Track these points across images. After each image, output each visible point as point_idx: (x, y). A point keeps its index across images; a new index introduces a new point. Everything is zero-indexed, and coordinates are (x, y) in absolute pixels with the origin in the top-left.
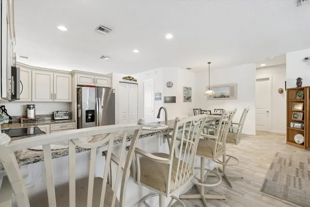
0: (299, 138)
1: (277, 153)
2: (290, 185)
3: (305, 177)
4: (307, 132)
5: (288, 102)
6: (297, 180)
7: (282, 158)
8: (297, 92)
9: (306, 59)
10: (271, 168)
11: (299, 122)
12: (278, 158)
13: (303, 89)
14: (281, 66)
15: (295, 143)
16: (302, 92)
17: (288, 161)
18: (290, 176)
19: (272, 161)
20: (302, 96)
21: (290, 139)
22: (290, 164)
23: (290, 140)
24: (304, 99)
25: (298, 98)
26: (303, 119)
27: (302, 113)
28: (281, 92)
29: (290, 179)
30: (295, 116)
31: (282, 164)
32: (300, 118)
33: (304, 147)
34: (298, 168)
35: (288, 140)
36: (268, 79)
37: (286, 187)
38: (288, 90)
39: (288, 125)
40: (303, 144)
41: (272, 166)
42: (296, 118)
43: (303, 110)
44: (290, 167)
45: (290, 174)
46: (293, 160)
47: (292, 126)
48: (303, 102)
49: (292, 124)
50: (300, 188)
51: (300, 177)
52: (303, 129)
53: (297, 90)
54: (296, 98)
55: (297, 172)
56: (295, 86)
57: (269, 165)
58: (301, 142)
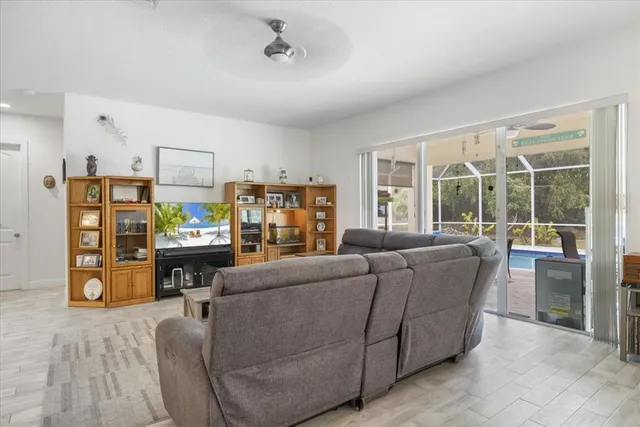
0: (93, 288)
1: (56, 337)
2: (99, 400)
3: (120, 365)
4: (108, 272)
5: (70, 209)
6: (109, 380)
7: (69, 346)
8: (88, 187)
9: (103, 118)
10: (50, 383)
11: (93, 252)
12: (58, 349)
13: (98, 181)
14: (52, 120)
15: (86, 300)
16: (97, 188)
17: (82, 347)
18: (94, 378)
19: (47, 363)
20: (98, 196)
21: (76, 295)
22: (88, 351)
23: (76, 297)
24: (101, 202)
25: (89, 199)
26: (100, 245)
27: (97, 234)
28: (50, 183)
29: (96, 385)
30: (86, 240)
31: (73, 358)
32: (94, 244)
33: (103, 304)
34: (104, 351)
35: (72, 299)
36: (17, 147)
37: (95, 409)
38: (70, 180)
39: (72, 263)
40: (100, 298)
41: (51, 375)
42: (87, 244)
43: (100, 225)
44: (89, 358)
45: (94, 375)
46: (90, 339)
47: (78, 264)
48: (99, 208)
49: (79, 259)
50: (119, 395)
51: (112, 369)
52: (101, 266)
53: (87, 183)
54: (85, 201)
55: (105, 363)
56: (84, 174)
57: (43, 377)
58: (97, 295)
